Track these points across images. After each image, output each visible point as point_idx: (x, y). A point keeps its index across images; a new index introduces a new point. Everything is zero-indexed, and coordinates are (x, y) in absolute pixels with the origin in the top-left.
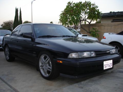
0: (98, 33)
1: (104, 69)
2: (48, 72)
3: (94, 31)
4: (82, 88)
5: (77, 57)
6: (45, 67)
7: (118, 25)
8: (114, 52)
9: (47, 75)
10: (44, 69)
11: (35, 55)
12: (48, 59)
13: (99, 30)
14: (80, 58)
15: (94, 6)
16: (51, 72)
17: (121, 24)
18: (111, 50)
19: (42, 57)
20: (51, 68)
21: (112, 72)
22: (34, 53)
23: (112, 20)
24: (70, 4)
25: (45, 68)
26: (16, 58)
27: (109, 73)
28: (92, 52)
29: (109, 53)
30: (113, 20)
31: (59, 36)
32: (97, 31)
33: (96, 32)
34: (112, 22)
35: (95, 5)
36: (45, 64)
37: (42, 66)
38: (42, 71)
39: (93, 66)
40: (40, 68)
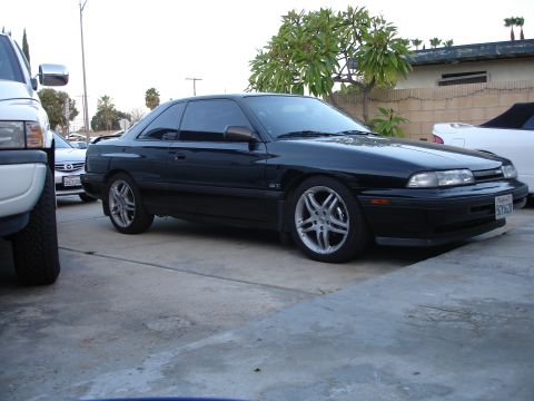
0: (400, 126)
1: (497, 218)
3: (387, 119)
6: (319, 224)
7: (473, 94)
8: (509, 174)
9: (330, 250)
10: (318, 232)
11: (276, 194)
12: (333, 198)
13: (403, 116)
14: (439, 187)
15: (381, 25)
16: (345, 237)
17: (482, 91)
18: (503, 168)
19: (309, 196)
20: (347, 225)
21: (504, 234)
23: (440, 78)
24: (293, 19)
25: (322, 228)
28: (465, 172)
29: (501, 175)
30: (444, 76)
31: (335, 132)
32: (398, 120)
33: (393, 124)
34: (442, 84)
35: (384, 22)
36: (321, 217)
37: (310, 224)
38: (306, 241)
39: (473, 209)
40: (300, 230)
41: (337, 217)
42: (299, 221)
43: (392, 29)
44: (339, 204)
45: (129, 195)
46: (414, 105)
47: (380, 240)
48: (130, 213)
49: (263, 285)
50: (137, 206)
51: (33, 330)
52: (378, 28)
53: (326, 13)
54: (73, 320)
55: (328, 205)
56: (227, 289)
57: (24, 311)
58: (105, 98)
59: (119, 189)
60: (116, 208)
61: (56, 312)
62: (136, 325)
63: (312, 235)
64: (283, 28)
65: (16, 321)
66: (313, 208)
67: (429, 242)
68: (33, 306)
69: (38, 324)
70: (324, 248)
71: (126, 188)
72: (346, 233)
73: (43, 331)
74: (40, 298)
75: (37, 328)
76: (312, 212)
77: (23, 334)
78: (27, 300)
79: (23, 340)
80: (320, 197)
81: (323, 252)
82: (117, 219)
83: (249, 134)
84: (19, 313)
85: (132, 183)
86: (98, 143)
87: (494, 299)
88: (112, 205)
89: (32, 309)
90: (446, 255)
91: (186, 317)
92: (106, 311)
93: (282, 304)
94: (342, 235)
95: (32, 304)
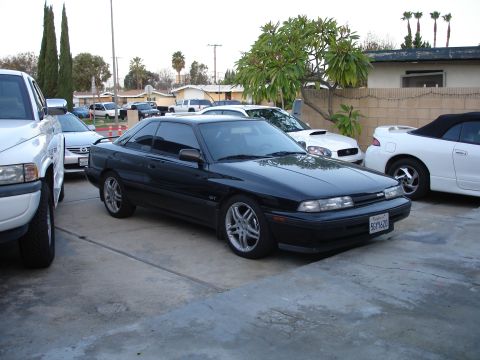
0: (357, 120)
1: (371, 232)
2: (251, 242)
3: (347, 115)
4: (328, 269)
5: (318, 210)
6: (241, 230)
7: (419, 96)
8: (393, 194)
9: (248, 249)
10: (240, 235)
11: (215, 204)
12: (251, 212)
13: (363, 112)
14: (321, 212)
15: (347, 33)
16: (257, 241)
17: (428, 94)
18: (386, 191)
19: (235, 209)
20: (258, 233)
21: (389, 239)
22: (211, 198)
24: (270, 30)
25: (242, 233)
26: (138, 208)
27: (382, 241)
28: (346, 198)
29: (383, 196)
30: (408, 73)
32: (356, 115)
33: (352, 119)
34: (405, 79)
35: (349, 31)
36: (241, 225)
37: (235, 229)
38: (233, 240)
39: (348, 228)
40: (229, 232)
41: (253, 227)
42: (228, 225)
43: (356, 37)
44: (253, 216)
45: (117, 189)
46: (372, 103)
47: (281, 245)
48: (118, 203)
49: (189, 278)
50: (123, 198)
51: (25, 309)
52: (344, 35)
53: (302, 20)
54: (53, 301)
55: (247, 216)
56: (163, 280)
57: (23, 291)
58: (137, 60)
59: (111, 183)
60: (108, 198)
61: (43, 293)
62: (90, 309)
63: (236, 236)
64: (261, 37)
65: (16, 300)
66: (237, 218)
67: (314, 250)
68: (29, 287)
69: (29, 303)
70: (244, 247)
71: (116, 184)
72: (258, 238)
73: (31, 309)
74: (36, 280)
75: (29, 307)
76: (237, 221)
77: (17, 311)
78: (27, 281)
79: (17, 316)
80: (242, 210)
81: (243, 250)
82: (109, 205)
83: (197, 156)
84: (19, 294)
85: (120, 180)
86: (98, 145)
87: (324, 307)
88: (106, 195)
89: (28, 290)
90: (327, 260)
91: (125, 304)
92: (76, 295)
93: (192, 296)
94: (255, 240)
95: (29, 286)
